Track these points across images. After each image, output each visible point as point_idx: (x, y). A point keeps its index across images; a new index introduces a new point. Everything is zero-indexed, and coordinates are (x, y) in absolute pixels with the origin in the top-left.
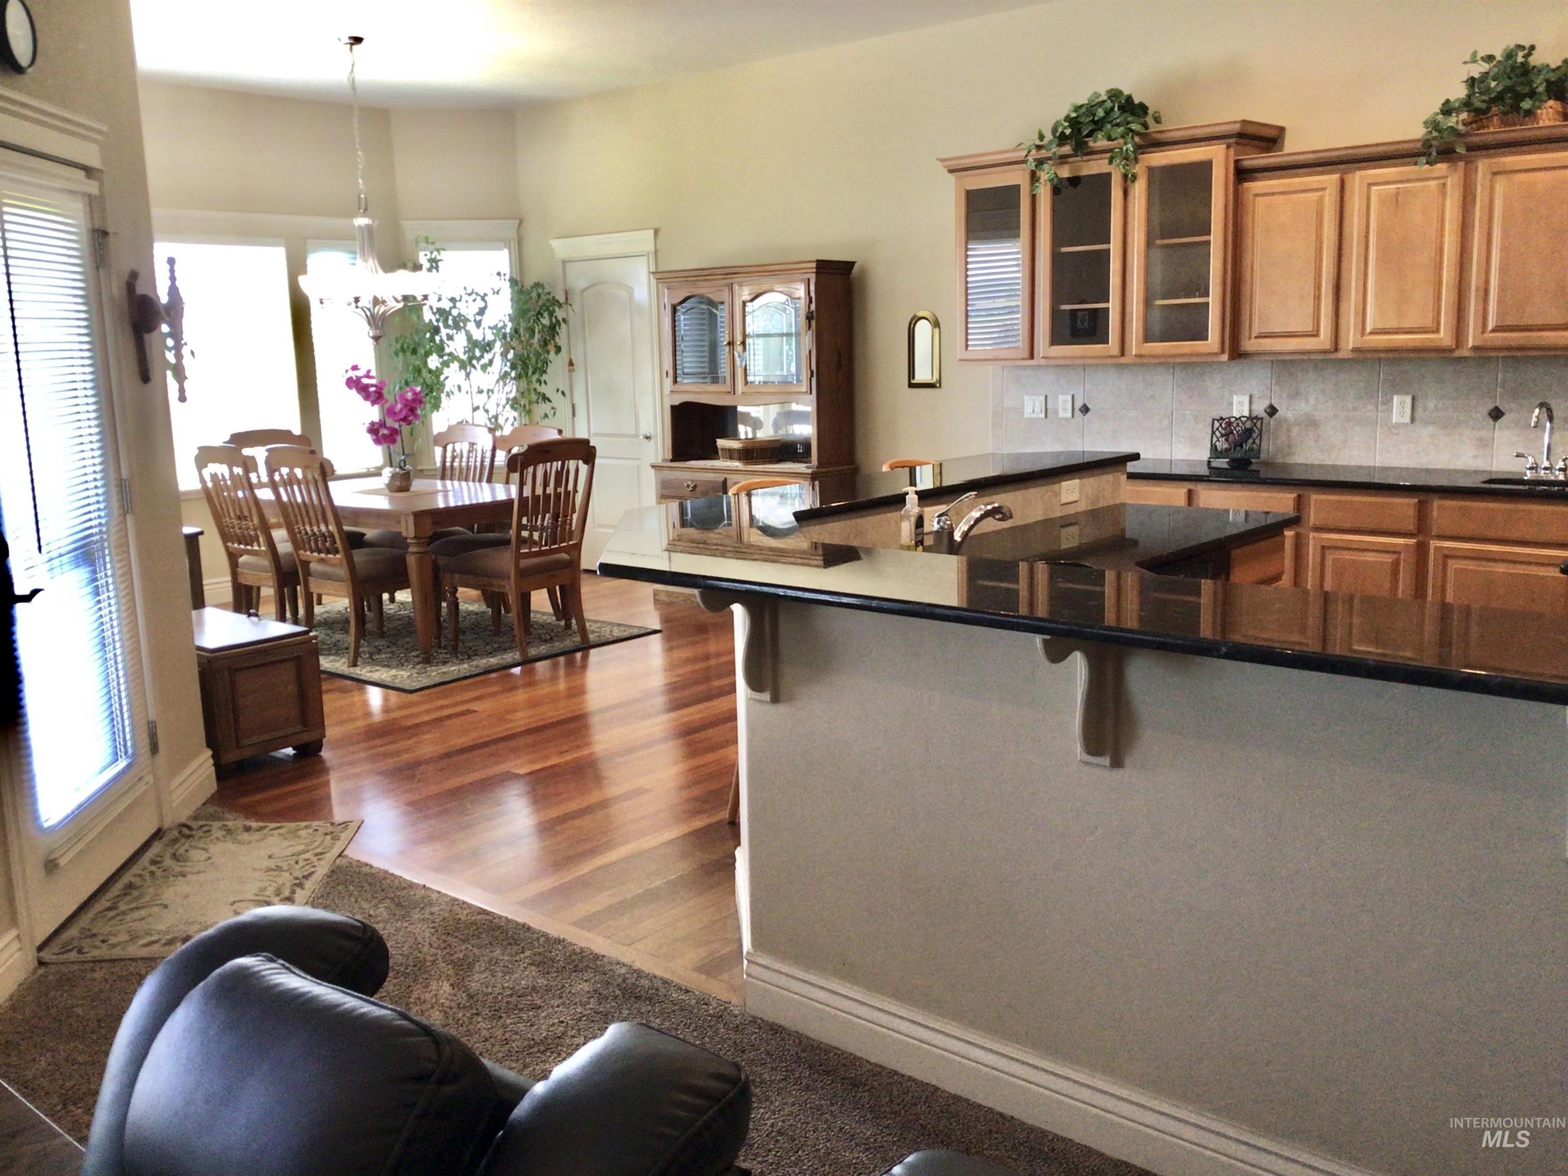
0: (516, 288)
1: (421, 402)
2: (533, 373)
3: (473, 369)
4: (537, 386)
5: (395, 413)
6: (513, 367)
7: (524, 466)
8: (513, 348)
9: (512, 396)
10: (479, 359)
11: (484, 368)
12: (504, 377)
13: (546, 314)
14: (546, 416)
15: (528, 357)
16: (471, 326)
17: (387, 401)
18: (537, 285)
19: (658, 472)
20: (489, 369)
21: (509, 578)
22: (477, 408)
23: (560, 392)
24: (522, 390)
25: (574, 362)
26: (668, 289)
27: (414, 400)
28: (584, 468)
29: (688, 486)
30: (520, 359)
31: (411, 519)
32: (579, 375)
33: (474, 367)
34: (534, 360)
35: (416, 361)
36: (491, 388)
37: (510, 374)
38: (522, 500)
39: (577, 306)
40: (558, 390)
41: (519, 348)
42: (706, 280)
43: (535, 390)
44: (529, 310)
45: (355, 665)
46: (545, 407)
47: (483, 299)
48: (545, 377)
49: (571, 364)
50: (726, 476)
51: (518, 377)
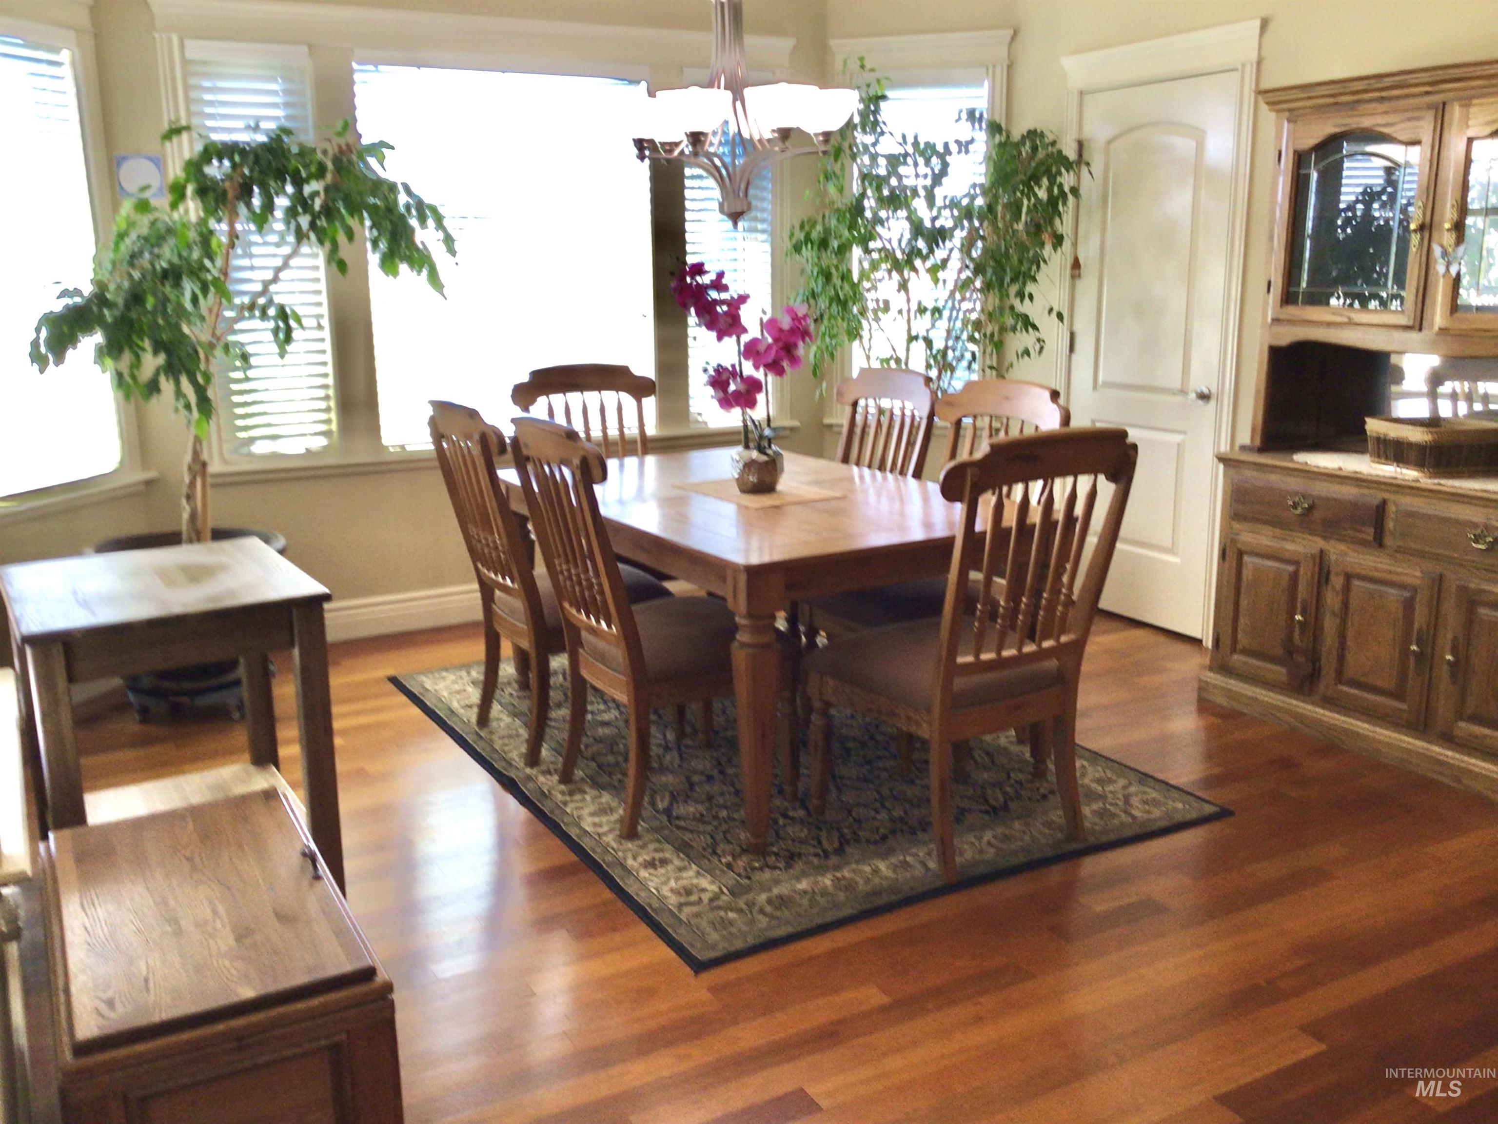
0: (997, 138)
1: (805, 334)
2: (1013, 280)
3: (913, 274)
4: (1017, 303)
5: (758, 353)
6: (979, 270)
7: (977, 491)
8: (983, 238)
9: (974, 316)
10: (925, 258)
11: (933, 271)
12: (964, 285)
13: (1045, 182)
14: (1027, 352)
15: (1007, 254)
16: (920, 205)
17: (745, 331)
18: (1033, 135)
19: (1232, 472)
20: (941, 275)
21: (929, 711)
22: (916, 338)
23: (1054, 314)
24: (991, 309)
25: (1082, 261)
26: (1289, 121)
27: (793, 331)
28: (1107, 489)
29: (1295, 506)
30: (993, 257)
31: (743, 579)
32: (1087, 285)
33: (914, 269)
34: (1015, 260)
35: (829, 259)
36: (940, 304)
37: (973, 283)
38: (971, 536)
39: (1097, 167)
40: (1051, 310)
41: (992, 238)
42: (1382, 99)
43: (1012, 308)
44: (1015, 172)
45: (630, 833)
46: (1025, 339)
47: (942, 157)
48: (1030, 288)
49: (1076, 265)
50: (1386, 495)
51: (987, 287)
